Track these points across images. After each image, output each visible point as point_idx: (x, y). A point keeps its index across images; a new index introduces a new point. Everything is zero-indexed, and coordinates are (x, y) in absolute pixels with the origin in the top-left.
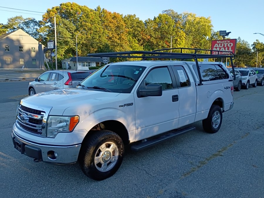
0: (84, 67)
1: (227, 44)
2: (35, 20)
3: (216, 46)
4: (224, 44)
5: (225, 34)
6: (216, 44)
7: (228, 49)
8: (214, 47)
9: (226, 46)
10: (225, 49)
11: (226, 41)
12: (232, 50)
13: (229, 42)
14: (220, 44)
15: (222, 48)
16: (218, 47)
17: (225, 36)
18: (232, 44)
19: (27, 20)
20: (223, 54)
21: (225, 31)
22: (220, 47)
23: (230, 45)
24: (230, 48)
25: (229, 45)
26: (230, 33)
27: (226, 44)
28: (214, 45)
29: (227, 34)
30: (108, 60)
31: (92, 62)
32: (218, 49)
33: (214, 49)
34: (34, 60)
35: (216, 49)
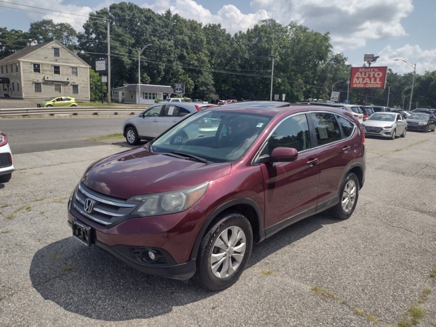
0: (146, 100)
1: (374, 73)
2: (70, 28)
3: (358, 75)
4: (370, 73)
5: (372, 59)
6: (358, 73)
7: (375, 80)
8: (355, 77)
9: (372, 76)
11: (372, 70)
12: (381, 83)
13: (377, 71)
14: (363, 73)
15: (366, 79)
16: (360, 76)
17: (372, 61)
18: (381, 74)
19: (59, 27)
20: (367, 87)
21: (373, 55)
22: (363, 76)
23: (378, 75)
24: (378, 79)
25: (376, 75)
27: (372, 74)
28: (355, 74)
29: (374, 59)
30: (183, 91)
31: (158, 93)
32: (361, 80)
33: (355, 80)
34: (75, 87)
35: (358, 80)
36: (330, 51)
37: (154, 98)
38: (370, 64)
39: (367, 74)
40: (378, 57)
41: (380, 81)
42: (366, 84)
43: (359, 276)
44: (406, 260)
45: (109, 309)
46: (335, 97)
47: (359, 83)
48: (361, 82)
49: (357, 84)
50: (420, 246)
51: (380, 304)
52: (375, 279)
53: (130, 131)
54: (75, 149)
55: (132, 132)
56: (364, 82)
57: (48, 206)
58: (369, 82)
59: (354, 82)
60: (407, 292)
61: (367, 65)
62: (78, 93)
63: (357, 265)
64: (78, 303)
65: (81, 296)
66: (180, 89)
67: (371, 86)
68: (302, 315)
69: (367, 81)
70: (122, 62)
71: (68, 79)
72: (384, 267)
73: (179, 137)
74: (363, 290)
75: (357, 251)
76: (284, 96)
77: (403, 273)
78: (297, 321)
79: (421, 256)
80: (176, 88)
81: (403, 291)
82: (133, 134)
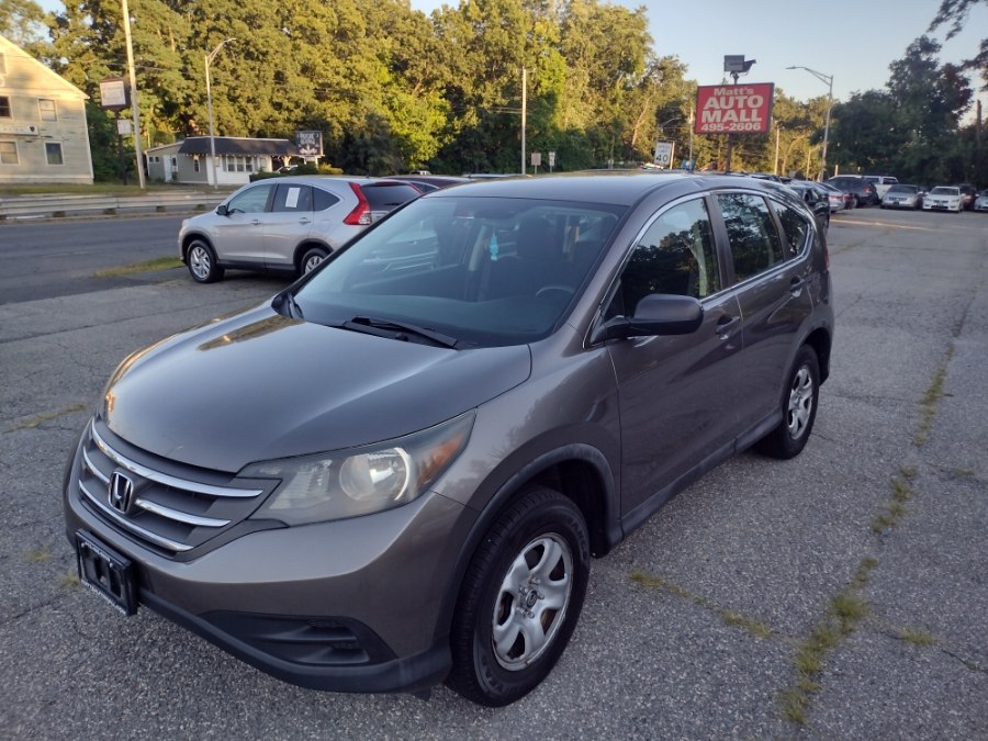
0: (231, 174)
1: (746, 97)
3: (712, 103)
4: (737, 98)
5: (741, 67)
6: (711, 99)
7: (749, 115)
8: (706, 108)
9: (741, 105)
10: (738, 116)
11: (741, 90)
12: (760, 119)
13: (752, 93)
14: (723, 100)
15: (729, 113)
16: (716, 106)
17: (740, 72)
18: (760, 100)
20: (731, 129)
21: (743, 57)
22: (724, 107)
23: (755, 102)
24: (754, 113)
25: (750, 104)
26: (753, 65)
27: (741, 100)
28: (706, 101)
29: (746, 66)
30: (318, 149)
31: (259, 156)
32: (718, 114)
33: (706, 115)
34: (54, 150)
35: (712, 114)
36: (650, 50)
37: (249, 168)
38: (736, 78)
39: (731, 100)
40: (754, 62)
41: (758, 116)
42: (729, 123)
43: (729, 543)
44: (823, 501)
45: (177, 666)
46: (663, 154)
47: (715, 122)
48: (718, 120)
49: (709, 124)
50: (851, 471)
51: (774, 599)
52: (761, 547)
53: (197, 249)
54: (67, 299)
55: (202, 251)
56: (726, 119)
57: (7, 439)
58: (735, 118)
59: (704, 120)
60: (828, 568)
61: (731, 81)
62: (61, 162)
63: (725, 520)
64: (101, 659)
65: (108, 643)
66: (312, 147)
67: (740, 128)
68: (613, 636)
69: (730, 116)
71: (32, 129)
72: (780, 520)
73: (316, 258)
74: (738, 572)
75: (723, 491)
76: (552, 156)
77: (819, 529)
78: (604, 650)
79: (854, 490)
80: (302, 142)
81: (820, 565)
82: (206, 255)
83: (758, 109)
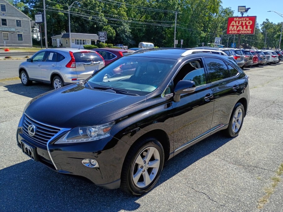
0: (77, 45)
1: (246, 21)
3: (233, 23)
4: (242, 21)
5: (244, 10)
6: (233, 22)
7: (247, 28)
8: (231, 25)
9: (244, 24)
10: (243, 27)
11: (244, 19)
12: (251, 29)
13: (248, 20)
14: (237, 22)
16: (235, 24)
17: (244, 12)
18: (251, 22)
20: (240, 33)
21: (245, 7)
22: (238, 25)
23: (249, 23)
24: (249, 27)
25: (247, 24)
26: (249, 10)
27: (244, 22)
28: (231, 22)
29: (247, 10)
30: (105, 38)
31: (87, 40)
32: (235, 27)
33: (231, 27)
34: (20, 36)
35: (233, 27)
37: (84, 44)
38: (242, 15)
39: (240, 22)
40: (250, 8)
41: (250, 28)
42: (239, 31)
47: (234, 30)
48: (235, 29)
49: (232, 31)
56: (238, 29)
58: (242, 29)
59: (230, 30)
62: (22, 40)
66: (103, 37)
67: (243, 32)
69: (240, 28)
70: (59, 16)
76: (182, 41)
83: (250, 26)
